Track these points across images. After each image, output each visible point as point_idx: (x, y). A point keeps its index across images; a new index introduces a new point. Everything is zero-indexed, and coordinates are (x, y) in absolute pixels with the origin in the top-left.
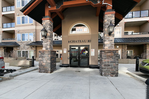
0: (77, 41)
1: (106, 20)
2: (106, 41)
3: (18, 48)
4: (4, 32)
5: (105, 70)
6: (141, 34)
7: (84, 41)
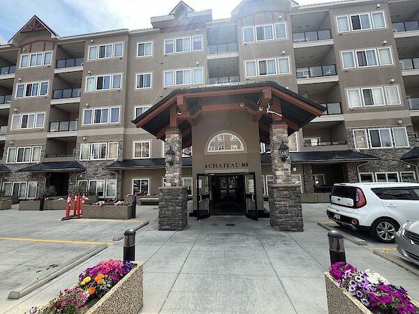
0: (223, 166)
1: (274, 138)
2: (278, 170)
3: (81, 176)
4: (49, 139)
5: (281, 220)
6: (333, 143)
7: (235, 165)
